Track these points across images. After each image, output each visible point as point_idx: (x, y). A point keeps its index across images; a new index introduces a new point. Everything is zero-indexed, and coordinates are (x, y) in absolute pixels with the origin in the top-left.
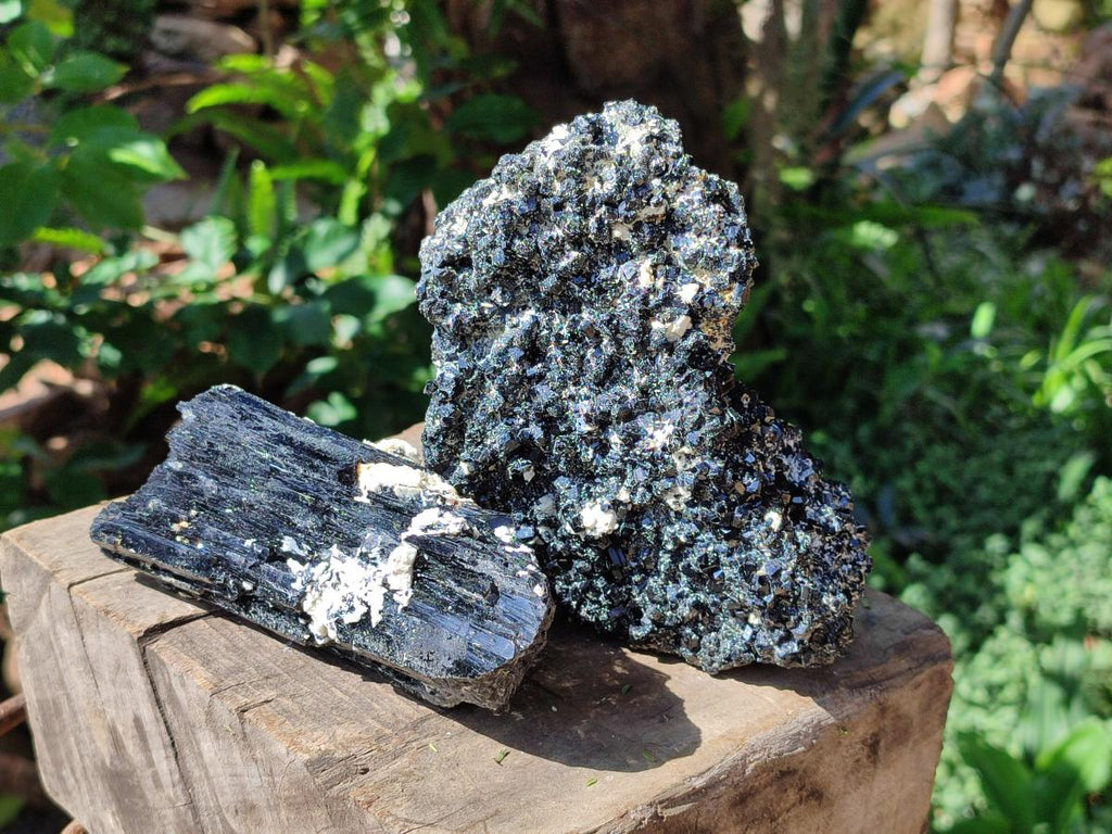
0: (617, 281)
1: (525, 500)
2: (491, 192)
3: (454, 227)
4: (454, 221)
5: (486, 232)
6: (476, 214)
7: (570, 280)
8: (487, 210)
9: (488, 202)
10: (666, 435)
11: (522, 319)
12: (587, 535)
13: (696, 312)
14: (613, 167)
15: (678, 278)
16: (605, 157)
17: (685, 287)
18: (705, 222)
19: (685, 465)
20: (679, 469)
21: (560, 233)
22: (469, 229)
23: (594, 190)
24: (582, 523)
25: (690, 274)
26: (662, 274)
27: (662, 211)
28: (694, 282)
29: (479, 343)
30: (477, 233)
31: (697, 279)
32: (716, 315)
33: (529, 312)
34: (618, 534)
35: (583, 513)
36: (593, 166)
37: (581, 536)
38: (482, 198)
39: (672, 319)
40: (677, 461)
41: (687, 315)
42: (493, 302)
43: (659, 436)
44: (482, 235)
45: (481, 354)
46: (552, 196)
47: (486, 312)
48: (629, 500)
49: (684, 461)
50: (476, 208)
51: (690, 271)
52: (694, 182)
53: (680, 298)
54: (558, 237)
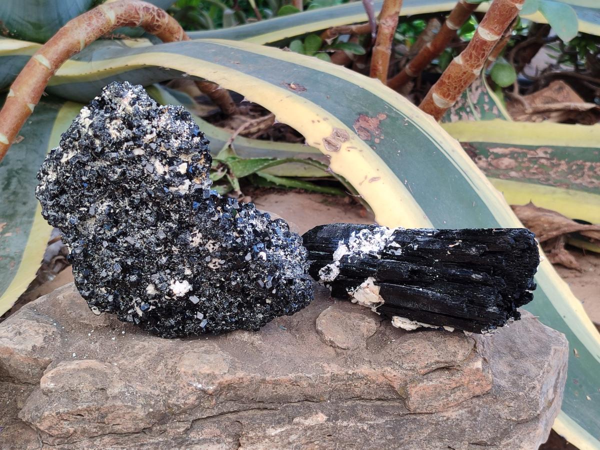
0: (146, 175)
1: (138, 292)
2: (63, 155)
3: (49, 176)
4: (48, 174)
5: (69, 175)
6: (59, 168)
7: (121, 183)
8: (65, 165)
9: (64, 160)
10: (199, 238)
11: (103, 209)
12: (177, 297)
13: (190, 175)
14: (122, 122)
15: (175, 162)
16: (116, 118)
17: (180, 166)
18: (178, 132)
19: (213, 249)
20: (211, 251)
21: (108, 163)
22: (59, 176)
23: (117, 137)
24: (173, 292)
25: (180, 159)
26: (166, 163)
27: (154, 134)
28: (183, 162)
29: (85, 228)
30: (64, 177)
31: (184, 160)
32: (200, 173)
33: (105, 204)
34: (192, 290)
35: (171, 287)
36: (111, 125)
37: (175, 298)
38: (60, 159)
39: (181, 184)
40: (209, 248)
41: (187, 179)
42: (86, 206)
43: (196, 240)
44: (67, 177)
45: (89, 233)
46: (97, 147)
47: (83, 212)
48: (191, 273)
49: (212, 246)
50: (58, 165)
51: (180, 158)
52: (164, 115)
53: (180, 172)
54: (108, 165)
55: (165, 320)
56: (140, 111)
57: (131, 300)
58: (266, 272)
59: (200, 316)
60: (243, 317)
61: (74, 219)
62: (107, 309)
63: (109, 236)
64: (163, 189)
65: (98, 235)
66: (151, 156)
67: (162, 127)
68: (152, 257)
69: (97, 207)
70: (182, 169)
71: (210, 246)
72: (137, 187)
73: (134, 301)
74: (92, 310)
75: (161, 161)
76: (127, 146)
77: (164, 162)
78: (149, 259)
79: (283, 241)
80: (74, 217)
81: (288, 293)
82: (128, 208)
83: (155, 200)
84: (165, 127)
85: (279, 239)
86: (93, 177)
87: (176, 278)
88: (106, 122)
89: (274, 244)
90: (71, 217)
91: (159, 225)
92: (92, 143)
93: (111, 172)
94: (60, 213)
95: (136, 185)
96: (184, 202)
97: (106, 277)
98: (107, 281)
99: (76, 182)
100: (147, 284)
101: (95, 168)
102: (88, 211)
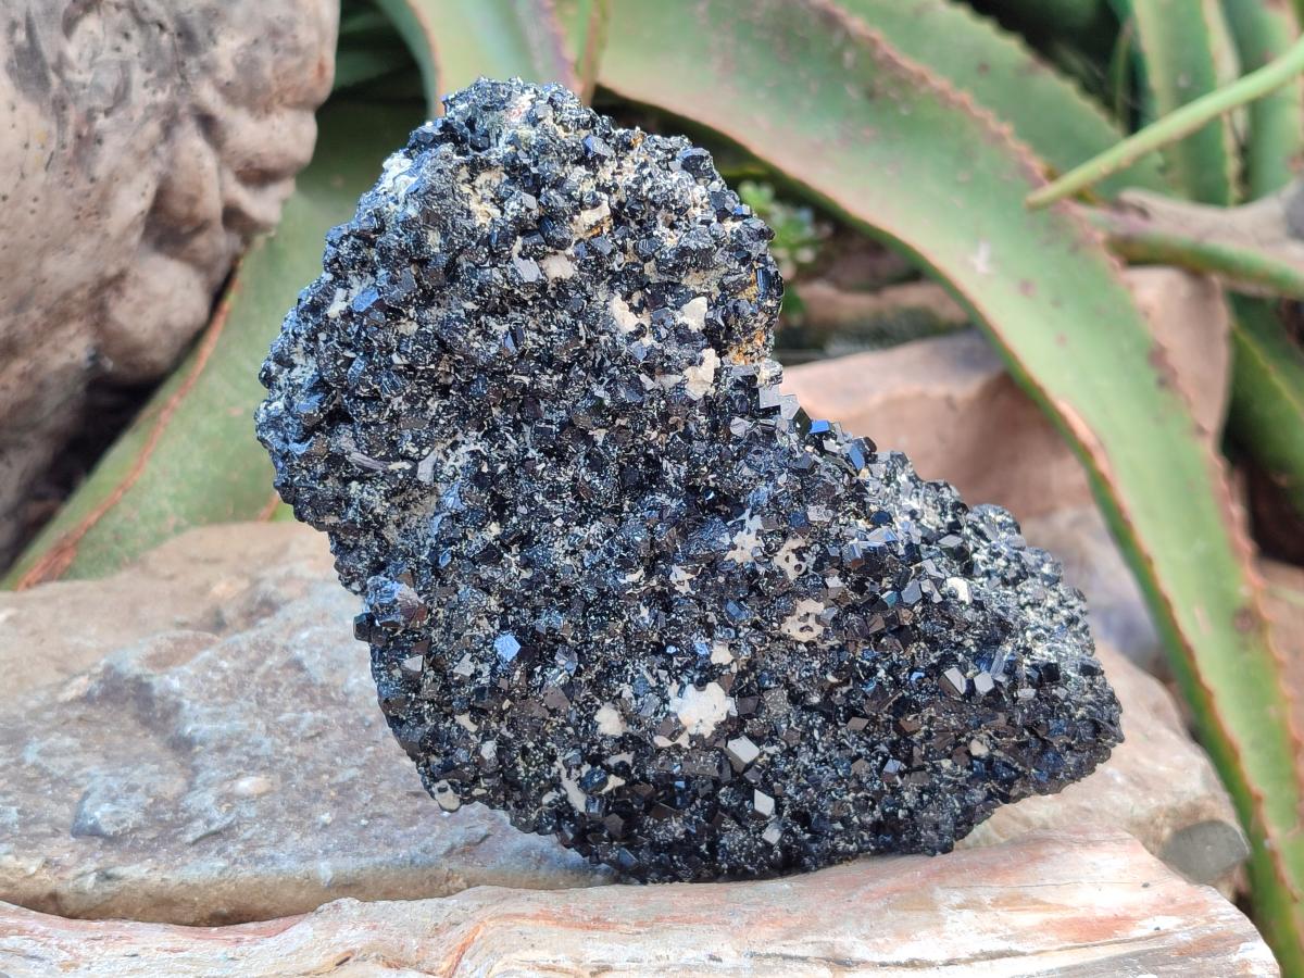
2: (333, 293)
3: (297, 372)
4: (292, 366)
5: (352, 355)
6: (322, 336)
7: (510, 372)
8: (340, 323)
9: (335, 309)
10: (754, 533)
11: (457, 465)
12: (692, 738)
13: (717, 337)
14: (506, 177)
15: (670, 299)
16: (487, 166)
17: (685, 307)
18: (674, 202)
19: (798, 567)
20: (792, 575)
21: (470, 305)
22: (322, 362)
23: (493, 220)
24: (678, 721)
25: (686, 287)
26: (643, 304)
27: (605, 210)
28: (696, 295)
29: (406, 530)
30: (339, 363)
31: (697, 290)
32: (747, 330)
33: (463, 449)
34: (734, 713)
35: (671, 708)
36: (473, 188)
37: (683, 741)
38: (324, 305)
39: (691, 363)
40: (784, 566)
41: (707, 347)
42: (405, 457)
43: (744, 545)
44: (349, 362)
45: (418, 543)
46: (434, 255)
47: (400, 476)
48: (732, 658)
49: (794, 561)
50: (319, 328)
51: (683, 283)
52: (631, 153)
53: (686, 327)
54: (468, 314)
55: (654, 826)
56: (558, 138)
57: (552, 758)
58: (969, 643)
59: (763, 803)
60: (899, 806)
61: (371, 498)
62: (480, 787)
63: (477, 547)
64: (638, 378)
65: (446, 546)
66: (598, 283)
67: (628, 188)
68: (609, 609)
69: (441, 461)
70: (694, 315)
71: (787, 559)
72: (558, 382)
73: (558, 764)
74: (432, 795)
75: (627, 297)
76: (524, 247)
77: (637, 297)
78: (601, 615)
79: (1008, 561)
80: (372, 491)
81: (1044, 712)
82: (532, 453)
83: (614, 420)
84: (635, 186)
85: (997, 555)
86: (424, 354)
87: (685, 679)
88: (460, 179)
89: (983, 569)
90: (362, 491)
91: (626, 509)
92: (419, 243)
93: (480, 337)
94: (329, 482)
95: (555, 378)
96: (703, 419)
97: (473, 676)
98: (476, 690)
99: (374, 374)
100: (598, 702)
101: (431, 327)
102: (414, 472)
